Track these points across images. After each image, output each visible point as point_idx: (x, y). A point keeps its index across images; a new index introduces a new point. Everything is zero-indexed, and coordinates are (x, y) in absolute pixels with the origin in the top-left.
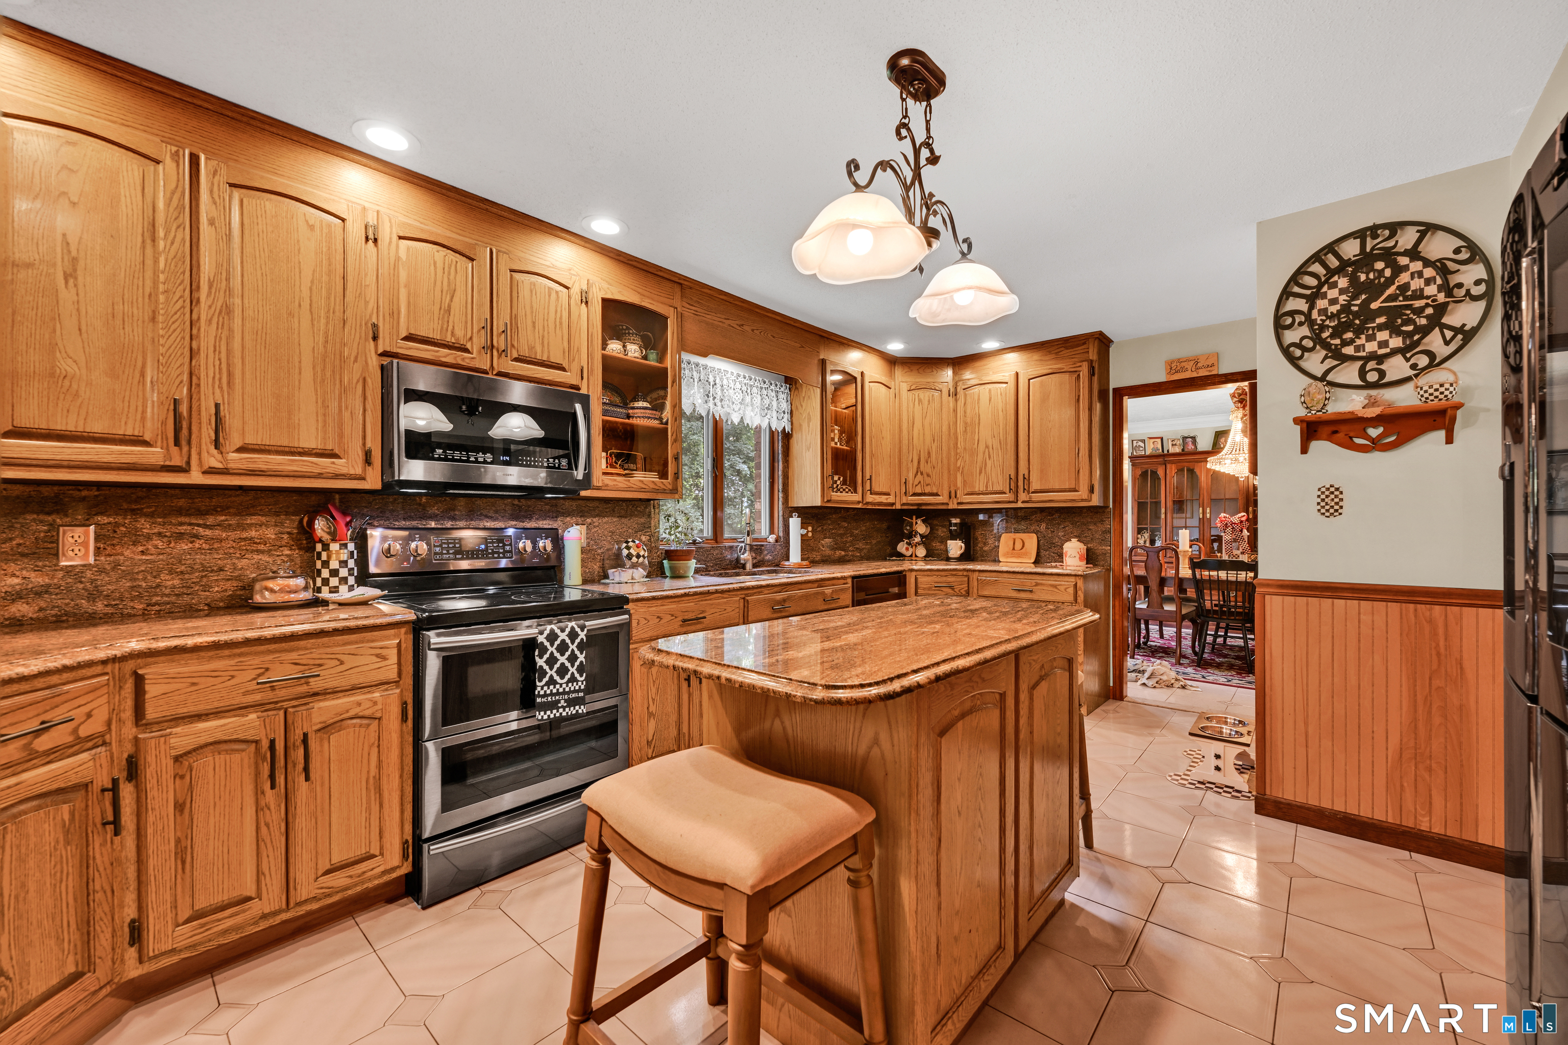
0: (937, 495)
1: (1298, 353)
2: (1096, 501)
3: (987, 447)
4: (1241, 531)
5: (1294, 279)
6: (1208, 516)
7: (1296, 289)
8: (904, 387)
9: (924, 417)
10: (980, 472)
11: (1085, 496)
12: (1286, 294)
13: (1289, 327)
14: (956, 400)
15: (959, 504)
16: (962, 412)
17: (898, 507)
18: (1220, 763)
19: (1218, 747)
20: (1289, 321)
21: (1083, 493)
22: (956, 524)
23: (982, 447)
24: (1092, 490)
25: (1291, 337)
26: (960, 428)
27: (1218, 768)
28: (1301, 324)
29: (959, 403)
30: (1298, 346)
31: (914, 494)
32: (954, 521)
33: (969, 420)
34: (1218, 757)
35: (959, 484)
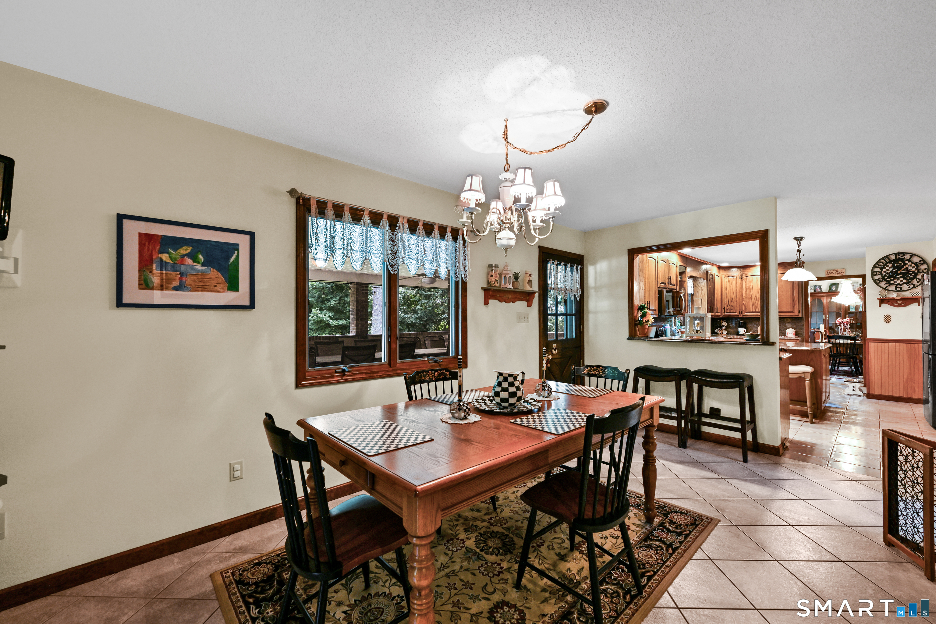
0: (735, 313)
1: (878, 282)
2: (800, 316)
3: (756, 297)
4: (847, 325)
5: (877, 263)
6: (827, 319)
7: (877, 266)
8: (723, 276)
9: (730, 286)
10: (753, 305)
11: (797, 314)
12: (874, 267)
13: (876, 275)
14: (742, 281)
15: (743, 316)
16: (745, 285)
17: (721, 317)
18: (854, 389)
19: (854, 384)
20: (875, 273)
21: (796, 313)
22: (742, 323)
23: (753, 297)
24: (799, 312)
25: (876, 277)
26: (744, 290)
27: (854, 390)
28: (879, 275)
29: (743, 282)
30: (878, 280)
31: (727, 313)
32: (741, 322)
33: (748, 288)
34: (854, 387)
35: (744, 309)
